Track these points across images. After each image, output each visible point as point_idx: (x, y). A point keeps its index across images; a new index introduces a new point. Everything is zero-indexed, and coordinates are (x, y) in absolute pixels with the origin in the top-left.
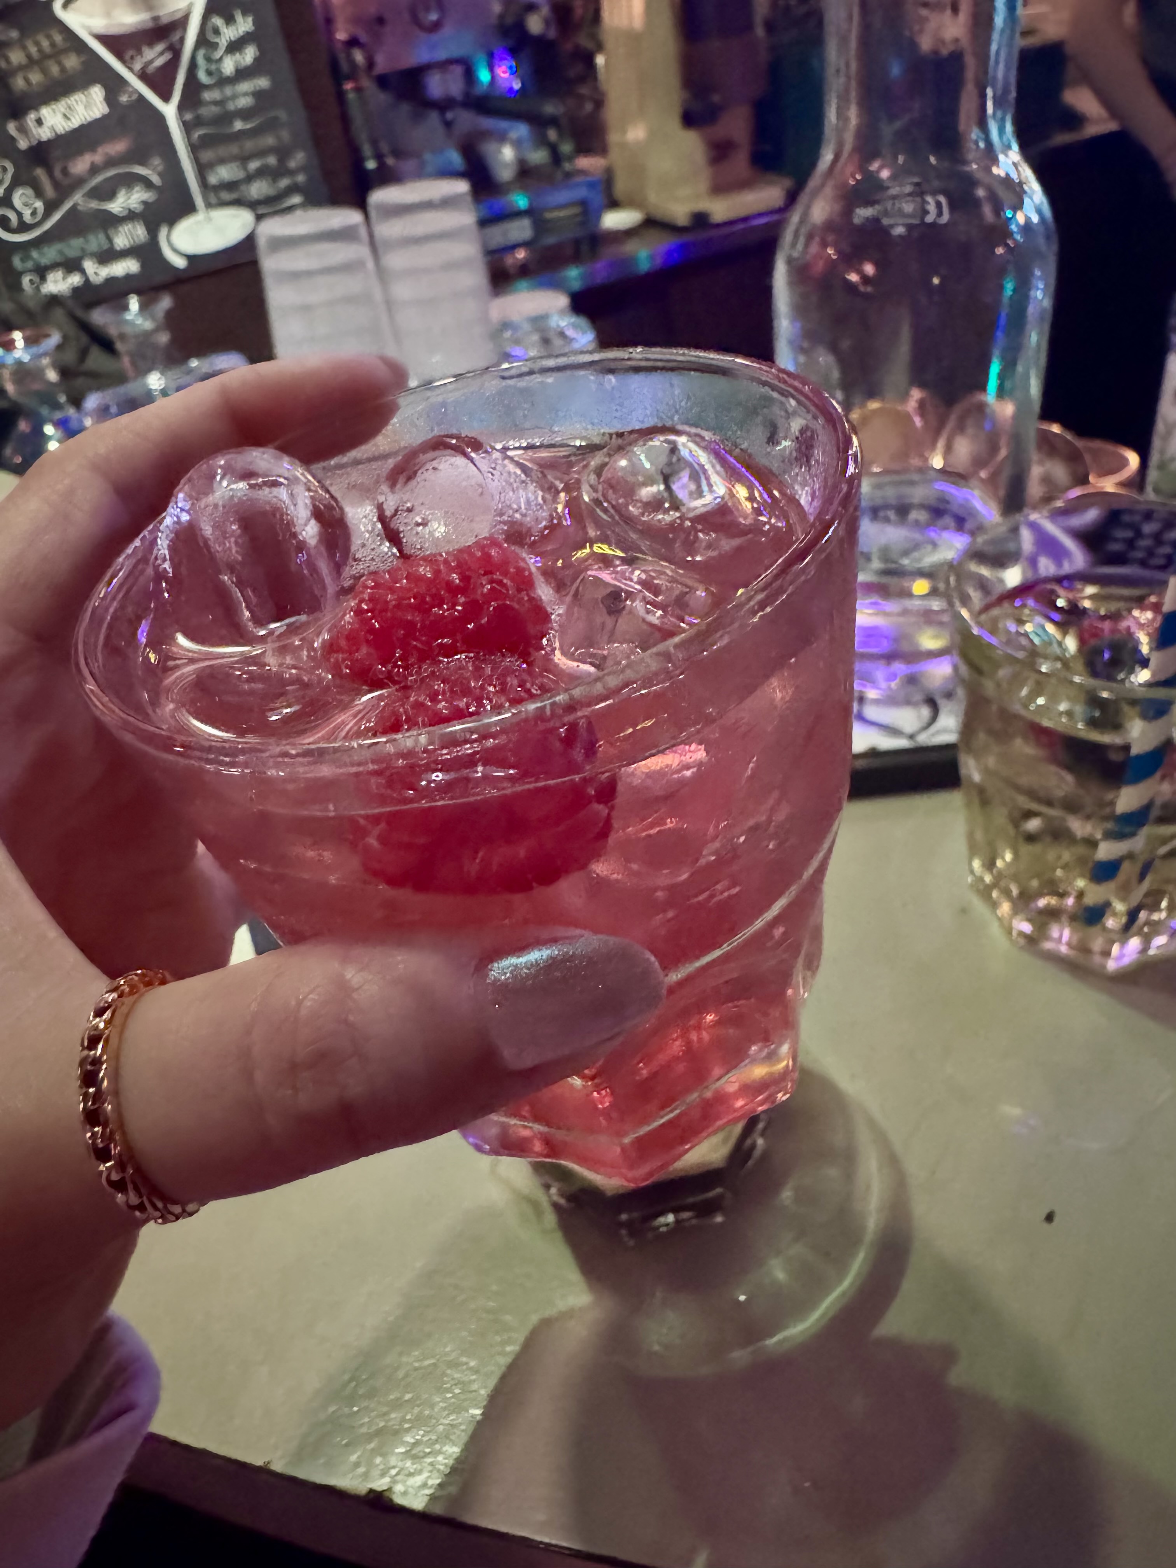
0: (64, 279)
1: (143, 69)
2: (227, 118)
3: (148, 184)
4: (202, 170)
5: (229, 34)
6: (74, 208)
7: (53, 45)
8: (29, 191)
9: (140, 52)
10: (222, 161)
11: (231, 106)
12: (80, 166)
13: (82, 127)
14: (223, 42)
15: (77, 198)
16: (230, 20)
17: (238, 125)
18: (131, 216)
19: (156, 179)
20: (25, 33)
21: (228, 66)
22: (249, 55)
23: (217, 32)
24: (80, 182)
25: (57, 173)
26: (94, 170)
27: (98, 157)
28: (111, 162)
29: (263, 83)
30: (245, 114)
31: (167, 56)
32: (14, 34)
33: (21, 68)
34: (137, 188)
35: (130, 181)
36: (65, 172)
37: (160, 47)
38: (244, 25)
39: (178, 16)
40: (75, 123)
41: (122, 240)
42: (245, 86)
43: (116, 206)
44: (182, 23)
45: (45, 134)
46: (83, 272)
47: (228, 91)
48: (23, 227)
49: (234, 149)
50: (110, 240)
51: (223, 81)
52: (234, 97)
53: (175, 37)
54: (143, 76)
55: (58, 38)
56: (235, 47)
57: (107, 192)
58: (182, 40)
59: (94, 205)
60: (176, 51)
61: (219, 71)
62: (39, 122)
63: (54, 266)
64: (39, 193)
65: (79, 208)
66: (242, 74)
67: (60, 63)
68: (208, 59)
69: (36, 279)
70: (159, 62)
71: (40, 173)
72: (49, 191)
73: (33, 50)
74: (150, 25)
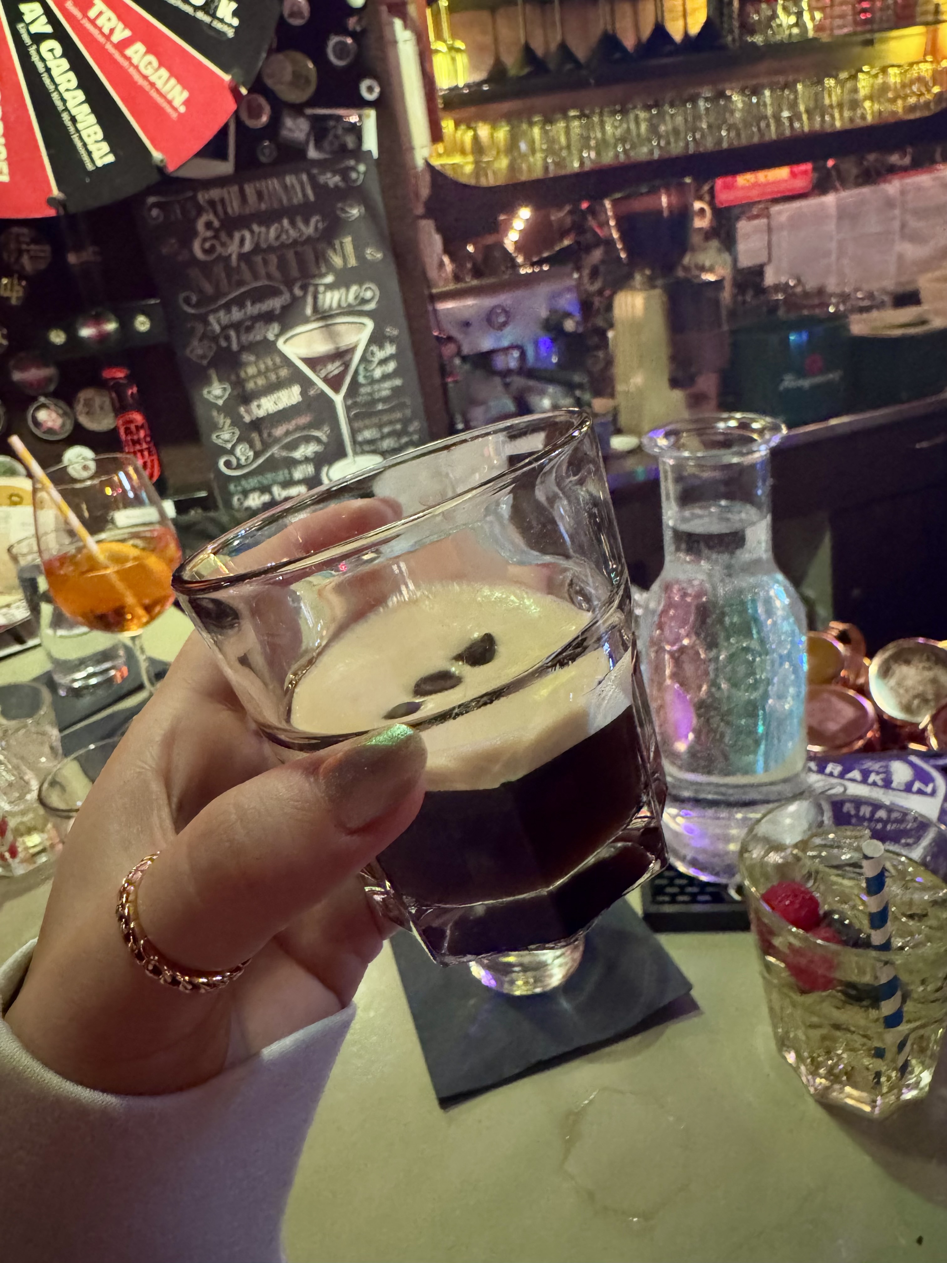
0: (259, 497)
1: (326, 376)
2: (374, 402)
3: (318, 440)
4: (354, 433)
5: (380, 355)
6: (272, 456)
7: (274, 364)
8: (247, 446)
9: (325, 366)
10: (367, 427)
11: (377, 396)
12: (279, 431)
13: (284, 409)
14: (376, 360)
15: (275, 450)
16: (381, 347)
17: (380, 407)
18: (307, 460)
19: (324, 438)
20: (258, 357)
21: (378, 373)
22: (391, 366)
23: (373, 354)
24: (277, 440)
25: (265, 435)
26: (287, 433)
27: (291, 426)
28: (298, 428)
29: (398, 382)
30: (384, 400)
31: (341, 368)
32: (252, 358)
33: (254, 377)
34: (312, 444)
35: (308, 439)
36: (270, 435)
37: (337, 364)
38: (390, 349)
39: (351, 346)
40: (281, 406)
41: (298, 474)
42: (387, 384)
43: (298, 454)
44: (351, 350)
45: (261, 413)
46: (271, 493)
47: (376, 387)
48: (239, 466)
49: (375, 420)
50: (290, 474)
51: (373, 381)
52: (379, 390)
53: (347, 358)
54: (326, 380)
55: (278, 360)
56: (383, 362)
57: (293, 446)
58: (351, 359)
59: (284, 454)
60: (347, 365)
61: (372, 376)
62: (259, 406)
63: (254, 490)
64: (252, 447)
65: (276, 456)
66: (386, 377)
67: (277, 374)
68: (366, 369)
69: (241, 496)
70: (336, 372)
71: (255, 436)
72: (258, 445)
73: (262, 367)
74: (333, 351)
